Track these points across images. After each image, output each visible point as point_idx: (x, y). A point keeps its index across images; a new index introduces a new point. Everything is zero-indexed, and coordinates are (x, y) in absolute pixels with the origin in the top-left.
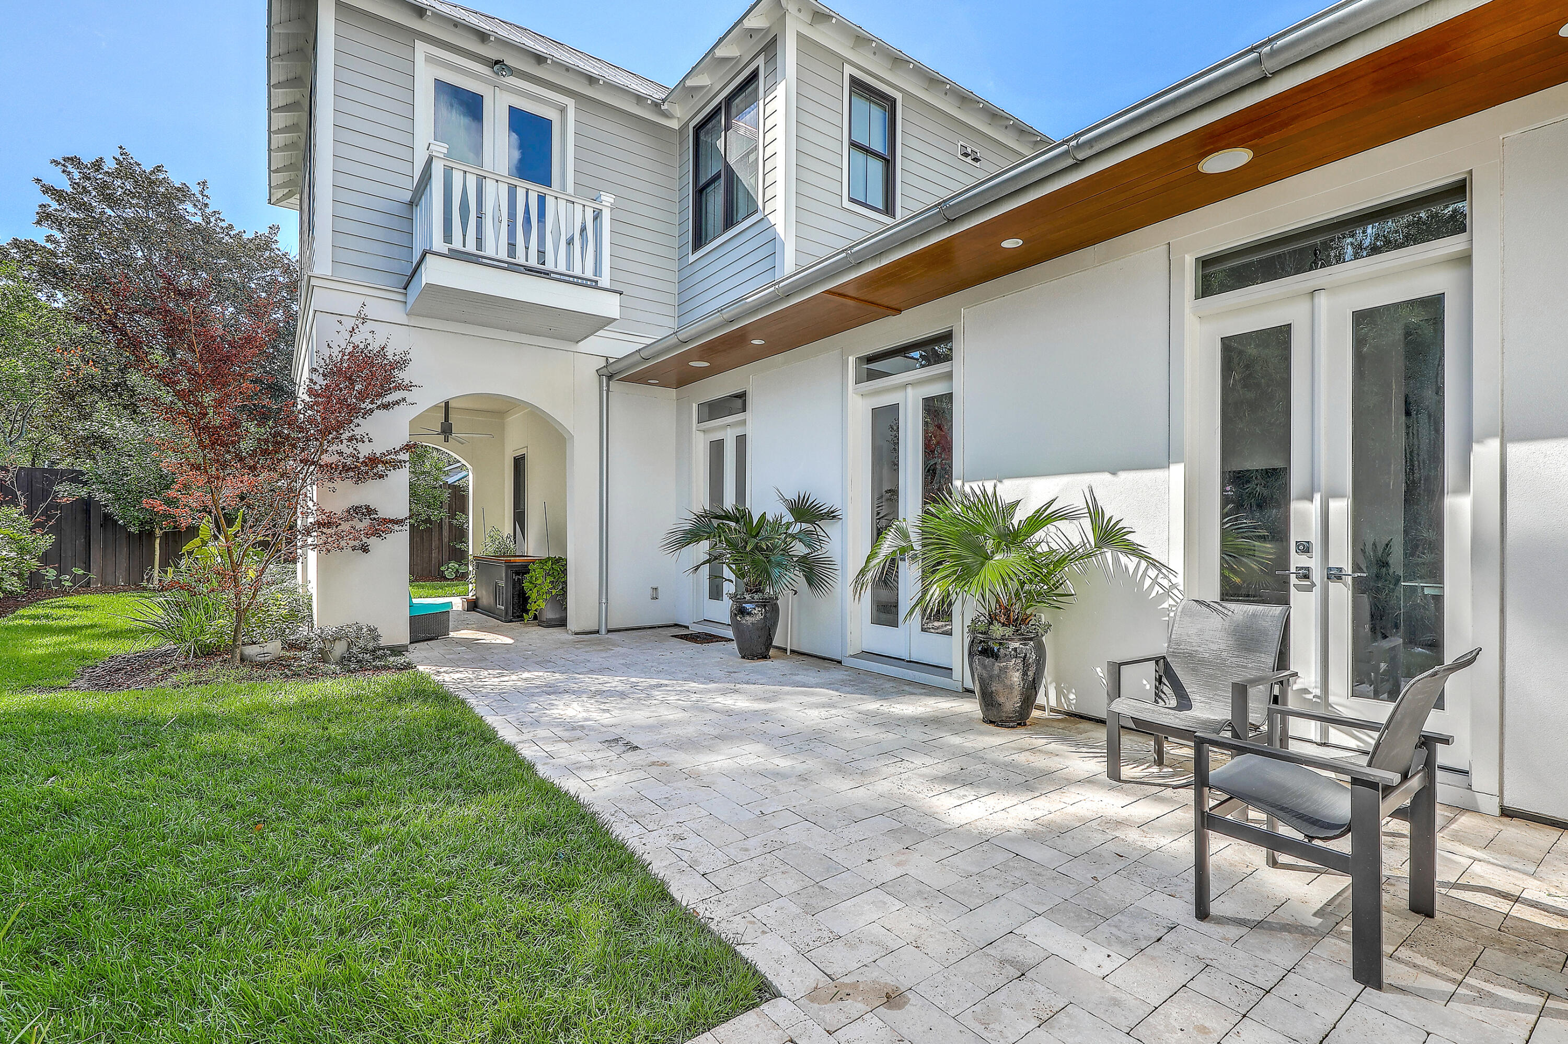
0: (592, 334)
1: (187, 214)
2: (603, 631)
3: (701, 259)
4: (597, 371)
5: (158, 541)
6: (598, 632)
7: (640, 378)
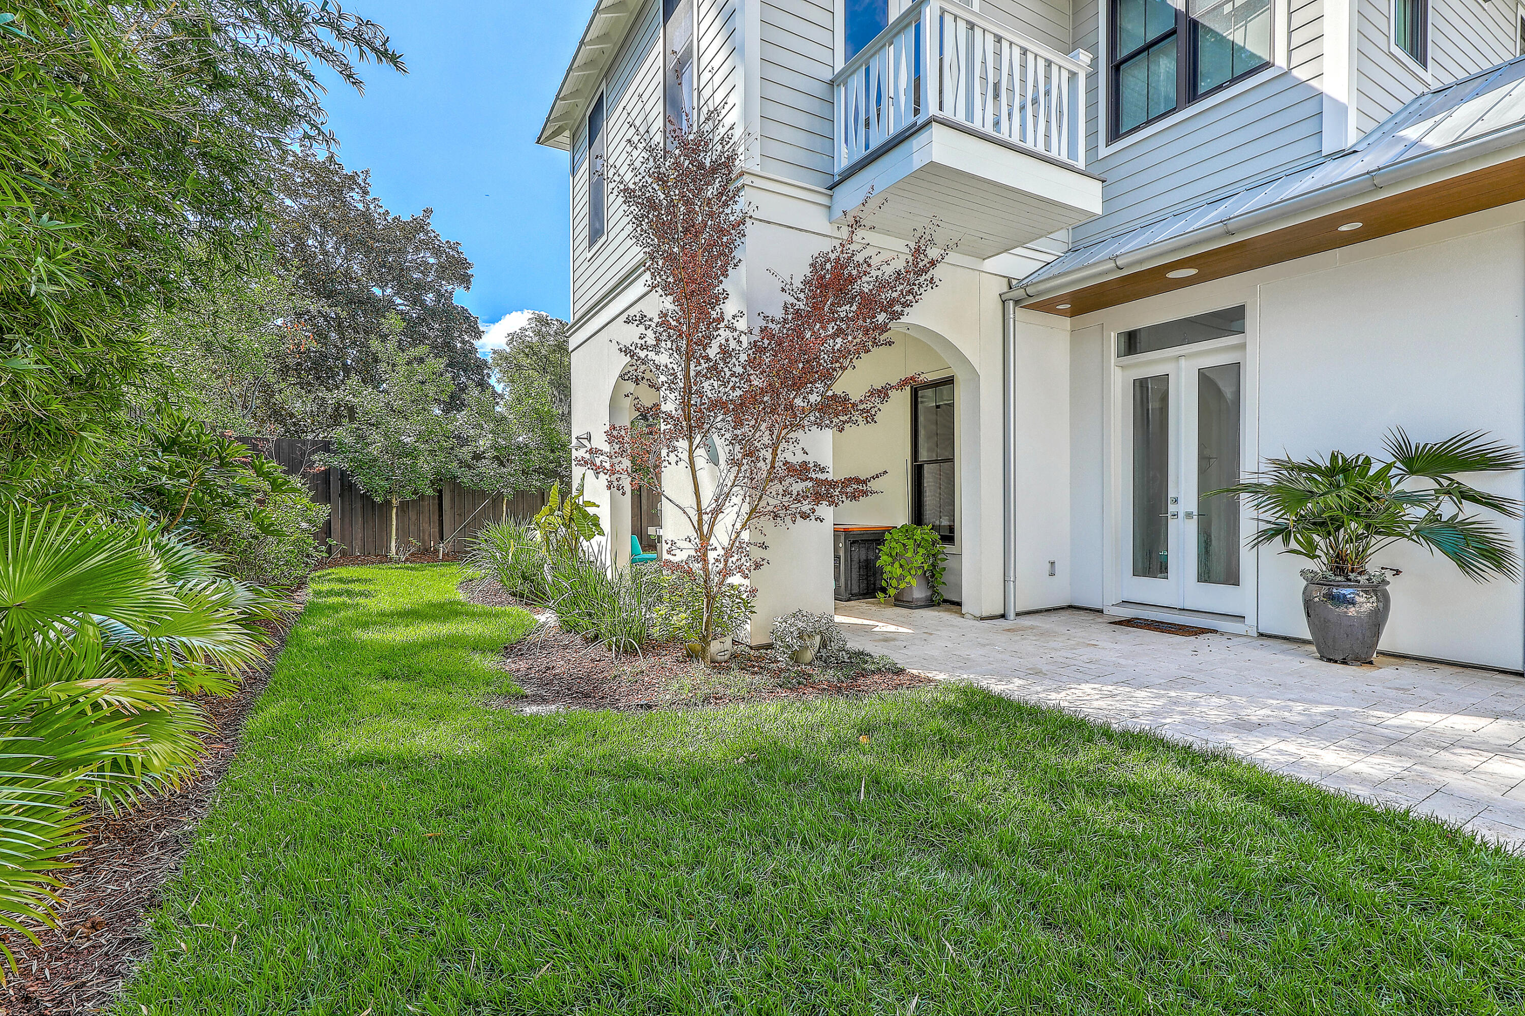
0: (1006, 251)
1: (352, 201)
2: (1012, 615)
3: (1122, 152)
4: (1000, 295)
5: (394, 510)
6: (1003, 616)
7: (1047, 306)
